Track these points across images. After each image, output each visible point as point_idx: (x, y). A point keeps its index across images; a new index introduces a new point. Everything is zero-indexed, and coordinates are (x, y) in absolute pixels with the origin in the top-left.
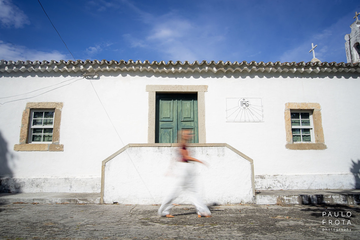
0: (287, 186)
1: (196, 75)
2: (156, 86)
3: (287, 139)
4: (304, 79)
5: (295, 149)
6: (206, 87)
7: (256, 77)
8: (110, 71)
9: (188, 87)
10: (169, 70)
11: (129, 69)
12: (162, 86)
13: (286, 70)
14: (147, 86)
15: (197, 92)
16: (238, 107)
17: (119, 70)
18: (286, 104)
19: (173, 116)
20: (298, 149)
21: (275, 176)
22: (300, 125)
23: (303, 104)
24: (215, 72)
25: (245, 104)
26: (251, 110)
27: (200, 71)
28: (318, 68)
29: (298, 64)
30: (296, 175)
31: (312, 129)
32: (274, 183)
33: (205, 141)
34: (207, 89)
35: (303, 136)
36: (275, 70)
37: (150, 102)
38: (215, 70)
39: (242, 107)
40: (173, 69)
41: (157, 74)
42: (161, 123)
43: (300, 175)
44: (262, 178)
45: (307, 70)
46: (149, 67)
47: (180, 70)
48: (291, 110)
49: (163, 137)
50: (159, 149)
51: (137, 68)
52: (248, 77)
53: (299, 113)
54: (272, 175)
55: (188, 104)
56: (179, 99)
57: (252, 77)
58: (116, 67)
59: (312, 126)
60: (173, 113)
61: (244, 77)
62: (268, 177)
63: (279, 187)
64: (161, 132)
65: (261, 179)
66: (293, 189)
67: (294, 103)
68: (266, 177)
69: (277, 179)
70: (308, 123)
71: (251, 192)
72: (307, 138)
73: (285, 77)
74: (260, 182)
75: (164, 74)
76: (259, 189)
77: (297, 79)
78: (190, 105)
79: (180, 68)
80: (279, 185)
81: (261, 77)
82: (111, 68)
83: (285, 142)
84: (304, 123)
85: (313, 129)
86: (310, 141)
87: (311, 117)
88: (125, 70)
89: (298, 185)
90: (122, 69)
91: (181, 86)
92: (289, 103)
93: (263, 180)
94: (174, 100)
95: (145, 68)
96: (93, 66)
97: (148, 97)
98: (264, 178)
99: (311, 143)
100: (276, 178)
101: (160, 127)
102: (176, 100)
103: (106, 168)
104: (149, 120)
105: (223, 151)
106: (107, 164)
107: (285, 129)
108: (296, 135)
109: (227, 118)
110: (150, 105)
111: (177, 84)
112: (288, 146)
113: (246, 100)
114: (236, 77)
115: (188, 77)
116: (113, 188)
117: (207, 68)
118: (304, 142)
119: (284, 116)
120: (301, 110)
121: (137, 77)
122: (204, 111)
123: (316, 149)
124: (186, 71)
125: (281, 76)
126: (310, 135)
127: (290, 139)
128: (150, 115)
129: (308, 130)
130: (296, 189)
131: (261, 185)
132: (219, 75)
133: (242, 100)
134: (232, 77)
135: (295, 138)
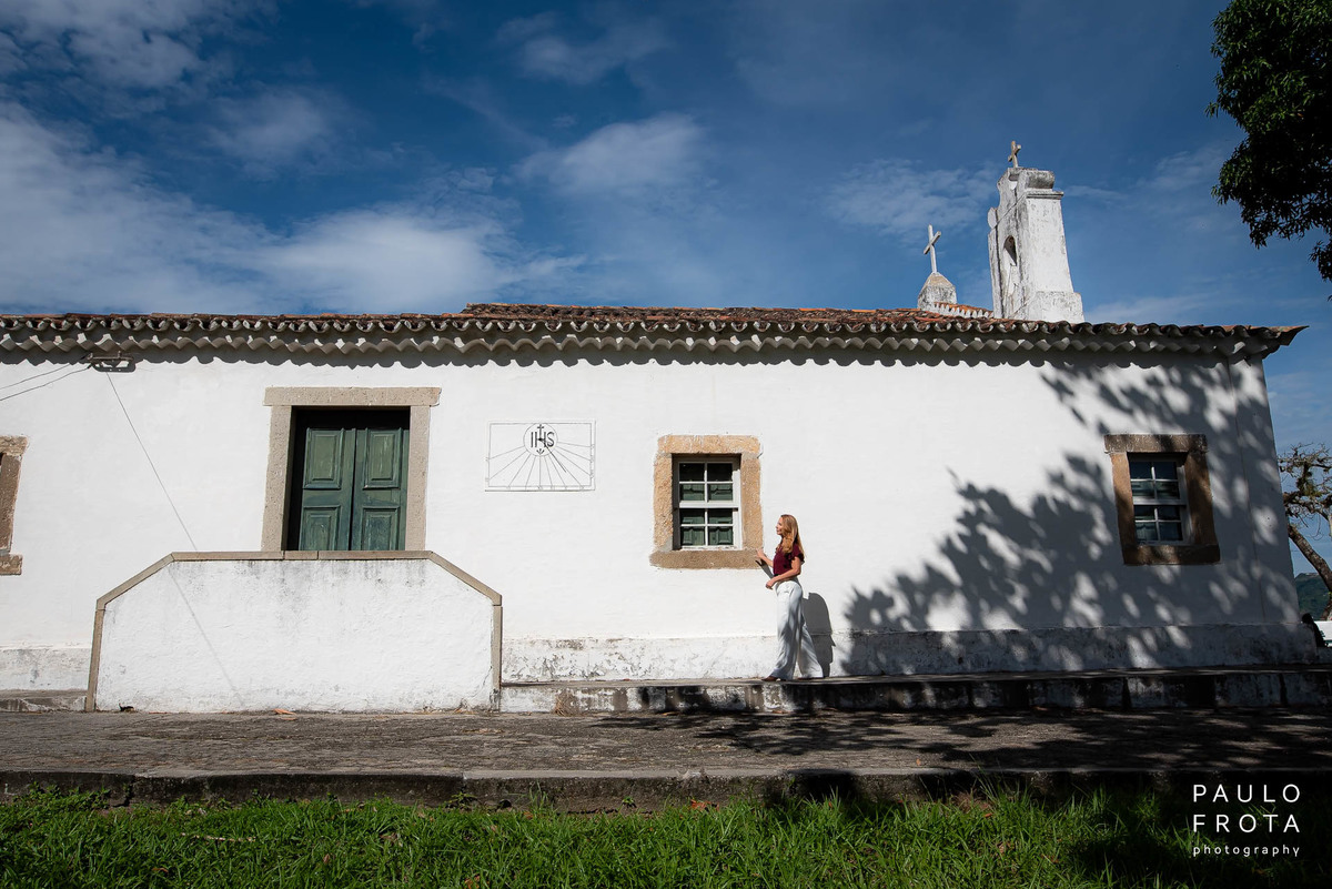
0: (643, 669)
1: (411, 359)
2: (294, 390)
3: (657, 539)
4: (721, 369)
5: (678, 568)
6: (434, 394)
7: (583, 362)
8: (165, 348)
9: (383, 392)
10: (330, 345)
11: (220, 344)
12: (310, 391)
13: (666, 343)
14: (268, 390)
15: (409, 407)
16: (523, 450)
17: (190, 345)
18: (661, 440)
19: (341, 473)
20: (687, 567)
21: (611, 641)
22: (704, 499)
23: (710, 439)
24: (461, 351)
25: (543, 440)
26: (559, 457)
27: (420, 347)
28: (755, 338)
30: (672, 640)
31: (737, 509)
32: (609, 661)
33: (423, 542)
34: (436, 399)
35: (710, 530)
36: (634, 344)
37: (274, 436)
38: (459, 343)
39: (534, 450)
40: (340, 344)
41: (299, 358)
42: (306, 495)
43: (684, 640)
44: (575, 648)
45: (723, 342)
46: (273, 338)
47: (358, 345)
48: (675, 457)
49: (309, 535)
50: (251, 566)
51: (241, 339)
52: (558, 364)
53: (703, 465)
54: (603, 638)
55: (385, 439)
56: (360, 427)
57: (570, 362)
58: (179, 338)
59: (736, 502)
60: (342, 465)
61: (546, 363)
62: (592, 644)
63: (622, 673)
64: (307, 518)
65: (571, 651)
66: (662, 677)
67: (685, 437)
68: (588, 644)
69: (616, 650)
70: (728, 493)
71: (489, 680)
72: (723, 535)
73: (664, 361)
74: (567, 659)
75: (318, 358)
76: (563, 679)
77: (699, 369)
78: (391, 442)
79: (362, 341)
80: (621, 665)
81: (595, 361)
82: (166, 341)
83: (651, 549)
84: (714, 493)
85: (740, 510)
86: (731, 544)
87: (736, 475)
88: (208, 346)
89: (677, 667)
90: (198, 343)
91: (364, 391)
92: (671, 438)
93: (578, 652)
94: (348, 428)
95: (261, 340)
96: (113, 334)
97: (269, 423)
98: (581, 648)
99: (732, 549)
100: (616, 647)
101: (303, 506)
102: (354, 430)
103: (107, 618)
104: (269, 488)
105: (422, 572)
106: (109, 607)
107: (652, 511)
108: (692, 528)
109: (487, 480)
110: (272, 445)
111: (355, 385)
112: (658, 559)
113: (547, 429)
114: (524, 363)
115: (387, 364)
116: (122, 669)
117: (436, 339)
118: (713, 548)
119: (652, 472)
120: (708, 456)
121: (242, 364)
122: (424, 460)
123: (737, 566)
124: (379, 347)
125: (652, 360)
126: (731, 528)
127: (664, 539)
128: (271, 472)
129: (727, 513)
130: (670, 677)
131: (570, 665)
132: (473, 357)
133: (535, 429)
134: (513, 362)
135: (680, 538)
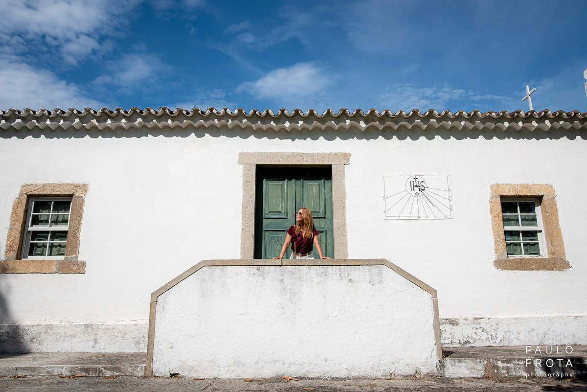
0: (499, 339)
1: (330, 134)
2: (256, 154)
3: (497, 251)
4: (523, 142)
5: (512, 270)
6: (346, 156)
7: (438, 137)
8: (174, 128)
9: (314, 155)
10: (281, 125)
11: (209, 124)
12: (267, 155)
13: (492, 125)
14: (240, 154)
15: (331, 165)
16: (406, 192)
17: (190, 126)
18: (492, 186)
19: (287, 208)
20: (518, 269)
21: (476, 319)
22: (519, 225)
23: (523, 186)
24: (363, 130)
25: (418, 187)
26: (430, 198)
27: (336, 127)
28: (547, 122)
29: (512, 115)
30: (516, 318)
31: (541, 231)
32: (476, 333)
33: (346, 254)
34: (348, 160)
35: (525, 245)
36: (471, 126)
37: (246, 182)
38: (363, 124)
39: (413, 193)
40: (287, 124)
41: (259, 134)
42: (265, 222)
43: (524, 319)
44: (453, 324)
45: (527, 125)
46: (244, 121)
47: (299, 125)
48: (502, 197)
49: (269, 248)
50: (258, 270)
51: (223, 122)
52: (423, 139)
53: (516, 203)
54: (471, 318)
55: (314, 187)
56: (298, 179)
57: (430, 137)
58: (185, 121)
59: (540, 225)
60: (287, 203)
61: (415, 138)
62: (464, 322)
63: (485, 341)
64: (266, 237)
65: (451, 326)
66: (512, 344)
67: (507, 184)
68: (461, 321)
69: (480, 326)
70: (533, 220)
71: (435, 353)
72: (533, 248)
73: (488, 137)
74: (449, 331)
75: (271, 134)
76: (447, 346)
77: (510, 142)
78: (318, 188)
79: (301, 123)
80: (484, 336)
81: (445, 137)
82: (176, 123)
83: (494, 257)
84: (526, 221)
85: (543, 231)
86: (538, 253)
87: (538, 210)
88: (202, 126)
89: (521, 337)
90: (196, 125)
91: (302, 155)
92: (498, 185)
93: (455, 327)
94: (290, 179)
95: (237, 122)
96: (144, 118)
97: (242, 175)
98: (457, 324)
99: (540, 257)
100: (479, 323)
101: (264, 229)
102: (293, 180)
103: (159, 308)
104: (244, 217)
105: (380, 274)
106: (160, 299)
107: (492, 233)
108: (512, 243)
109: (385, 212)
110: (245, 190)
111: (295, 151)
112: (500, 264)
113: (420, 180)
114: (401, 137)
115: (315, 138)
116: (171, 345)
117: (348, 122)
118: (528, 257)
119: (489, 208)
120: (520, 197)
121: (223, 138)
122: (343, 200)
123: (550, 269)
124: (310, 127)
125: (481, 137)
126: (537, 244)
127: (501, 251)
128: (245, 207)
129: (533, 234)
130: (517, 344)
131: (451, 336)
132: (370, 134)
133: (412, 179)
134: (394, 137)
135: (511, 248)
